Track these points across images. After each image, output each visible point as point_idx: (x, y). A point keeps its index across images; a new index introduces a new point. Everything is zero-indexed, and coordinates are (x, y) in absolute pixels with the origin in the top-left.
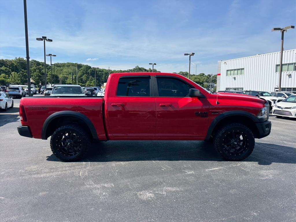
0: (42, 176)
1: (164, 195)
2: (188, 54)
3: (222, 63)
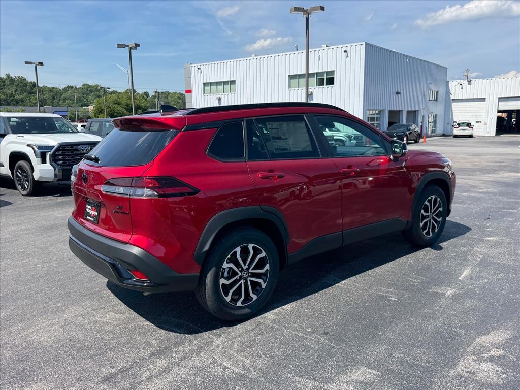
2: (126, 46)
3: (194, 69)
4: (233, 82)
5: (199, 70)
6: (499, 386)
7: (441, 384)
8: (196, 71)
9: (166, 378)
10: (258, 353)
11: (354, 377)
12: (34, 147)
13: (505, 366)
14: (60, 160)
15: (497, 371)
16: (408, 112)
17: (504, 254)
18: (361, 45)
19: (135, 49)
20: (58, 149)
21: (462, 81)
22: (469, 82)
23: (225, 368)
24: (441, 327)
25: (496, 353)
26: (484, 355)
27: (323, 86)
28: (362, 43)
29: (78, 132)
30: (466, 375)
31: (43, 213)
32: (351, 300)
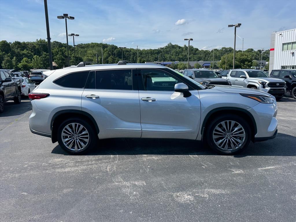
0: (66, 170)
1: (206, 198)
2: (233, 26)
8: (278, 36)
19: (238, 27)
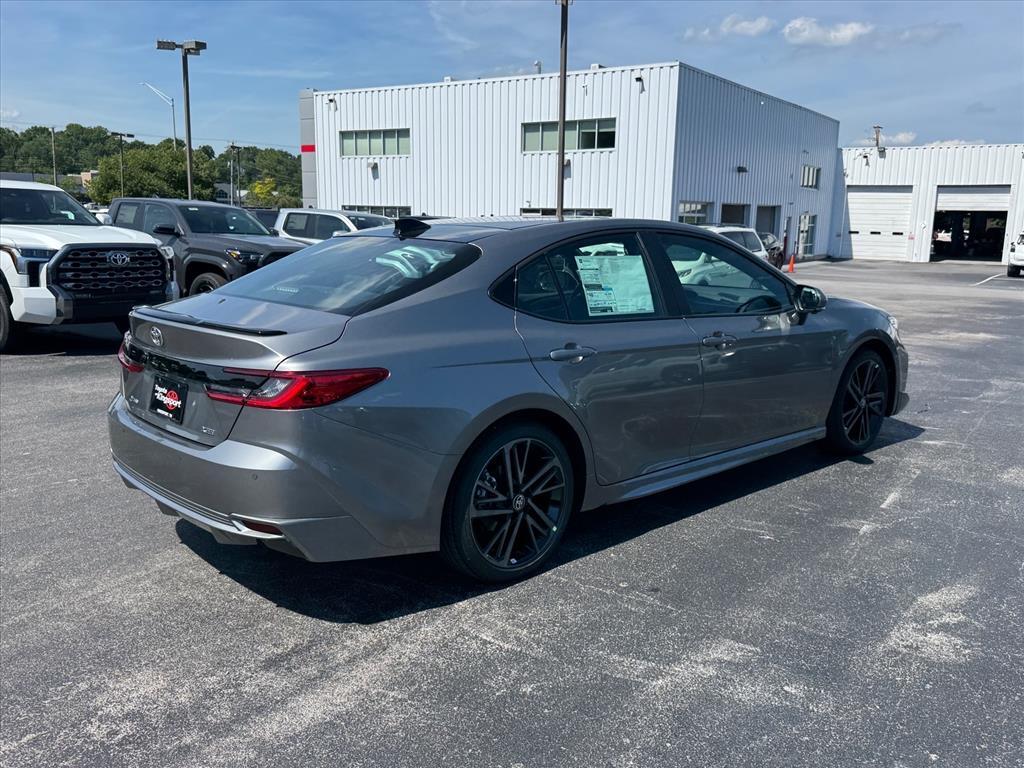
2: (177, 46)
3: (320, 101)
4: (404, 133)
5: (332, 104)
6: (960, 666)
7: (864, 662)
8: (326, 107)
9: (380, 659)
10: (539, 620)
11: (714, 655)
12: (14, 250)
13: (967, 637)
14: (69, 281)
15: (957, 644)
16: (761, 209)
17: (958, 468)
18: (672, 67)
19: (195, 54)
20: (64, 258)
21: (867, 150)
22: (882, 153)
23: (485, 643)
24: (857, 581)
25: (950, 619)
26: (931, 622)
27: (592, 150)
28: (673, 64)
29: (99, 224)
30: (905, 651)
31: (42, 387)
32: (692, 540)
